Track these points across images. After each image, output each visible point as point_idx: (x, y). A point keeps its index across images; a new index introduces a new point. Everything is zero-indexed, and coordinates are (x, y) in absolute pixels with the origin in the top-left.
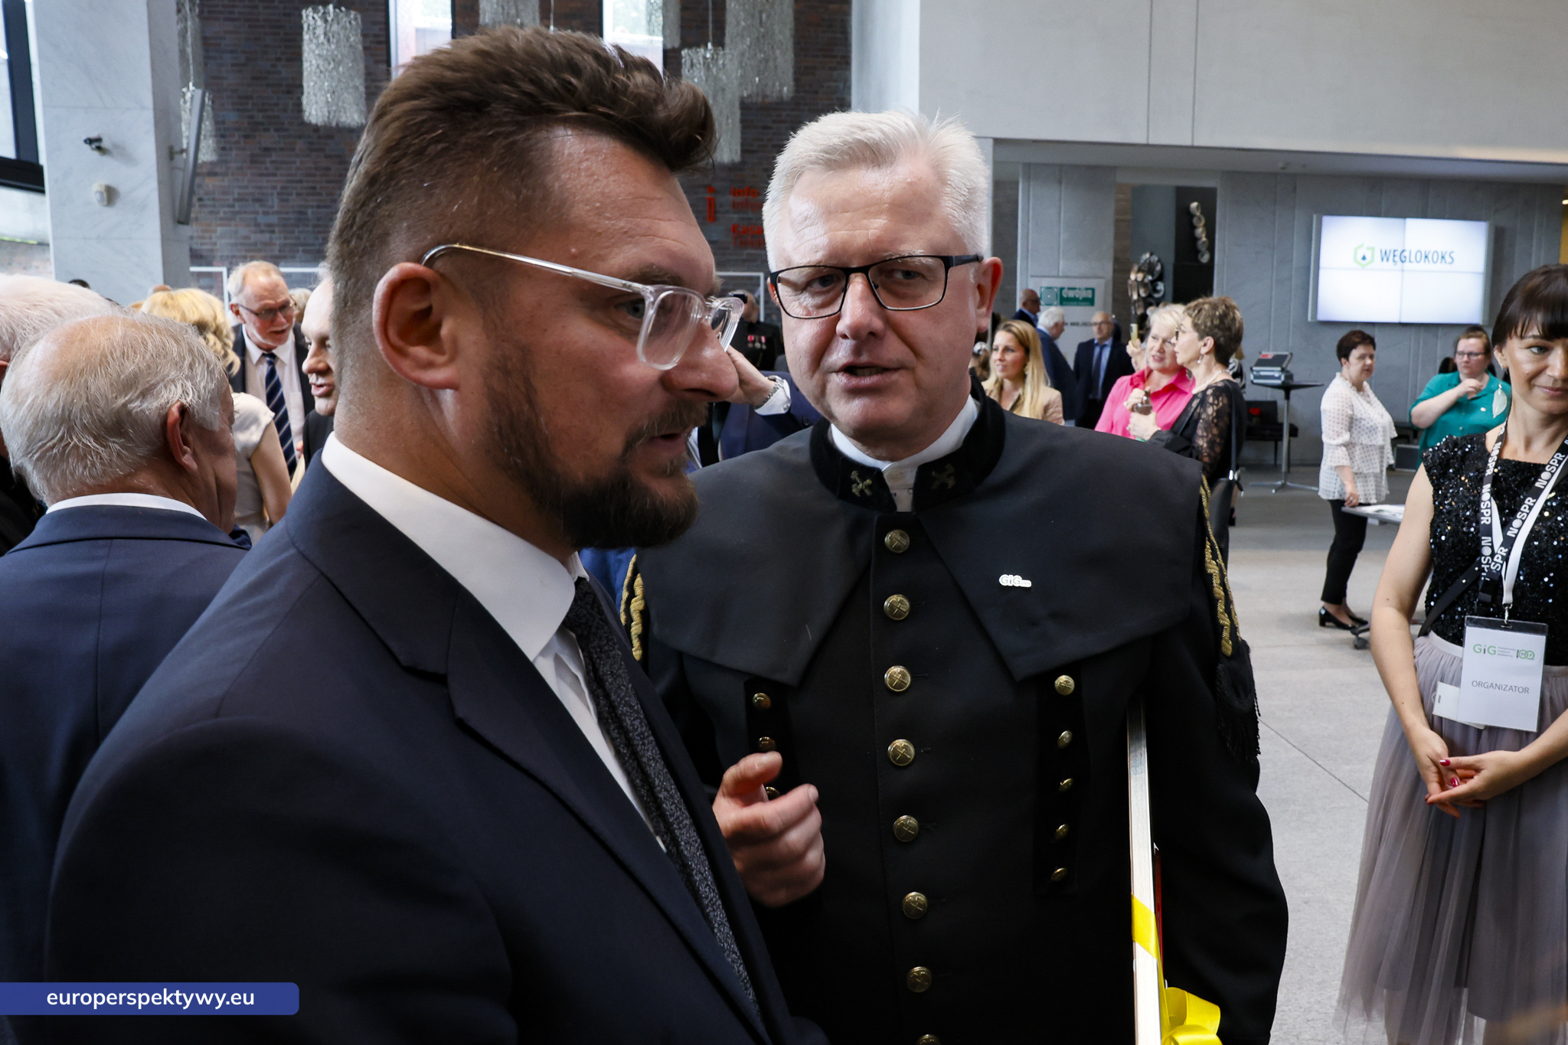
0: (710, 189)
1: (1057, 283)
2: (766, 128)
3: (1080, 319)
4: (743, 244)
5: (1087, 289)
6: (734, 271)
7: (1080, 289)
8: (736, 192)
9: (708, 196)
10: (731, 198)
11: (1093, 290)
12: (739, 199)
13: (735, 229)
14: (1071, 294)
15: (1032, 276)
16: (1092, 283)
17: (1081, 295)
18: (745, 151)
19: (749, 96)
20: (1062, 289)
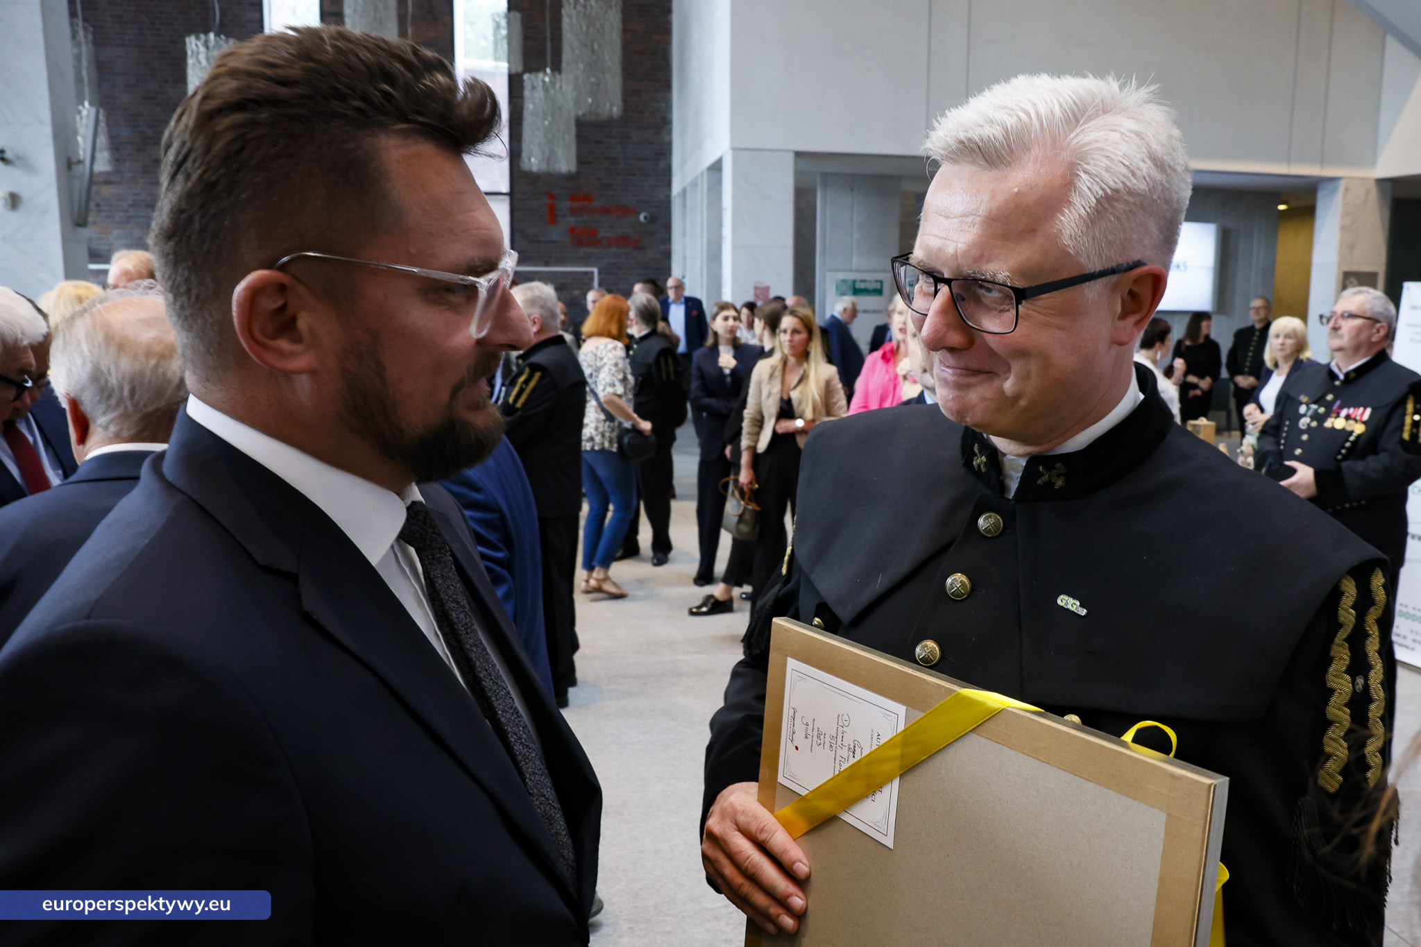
0: (551, 196)
1: (851, 276)
2: (599, 142)
3: (870, 307)
4: (581, 244)
5: (876, 281)
6: (572, 266)
7: (870, 281)
8: (573, 199)
9: (548, 201)
10: (568, 204)
11: (881, 282)
12: (576, 204)
13: (572, 230)
14: (863, 286)
15: (830, 270)
16: (880, 276)
17: (871, 286)
18: (581, 161)
19: (584, 115)
20: (854, 282)
